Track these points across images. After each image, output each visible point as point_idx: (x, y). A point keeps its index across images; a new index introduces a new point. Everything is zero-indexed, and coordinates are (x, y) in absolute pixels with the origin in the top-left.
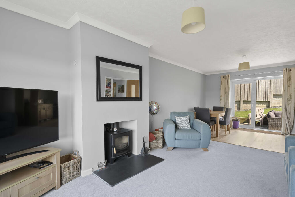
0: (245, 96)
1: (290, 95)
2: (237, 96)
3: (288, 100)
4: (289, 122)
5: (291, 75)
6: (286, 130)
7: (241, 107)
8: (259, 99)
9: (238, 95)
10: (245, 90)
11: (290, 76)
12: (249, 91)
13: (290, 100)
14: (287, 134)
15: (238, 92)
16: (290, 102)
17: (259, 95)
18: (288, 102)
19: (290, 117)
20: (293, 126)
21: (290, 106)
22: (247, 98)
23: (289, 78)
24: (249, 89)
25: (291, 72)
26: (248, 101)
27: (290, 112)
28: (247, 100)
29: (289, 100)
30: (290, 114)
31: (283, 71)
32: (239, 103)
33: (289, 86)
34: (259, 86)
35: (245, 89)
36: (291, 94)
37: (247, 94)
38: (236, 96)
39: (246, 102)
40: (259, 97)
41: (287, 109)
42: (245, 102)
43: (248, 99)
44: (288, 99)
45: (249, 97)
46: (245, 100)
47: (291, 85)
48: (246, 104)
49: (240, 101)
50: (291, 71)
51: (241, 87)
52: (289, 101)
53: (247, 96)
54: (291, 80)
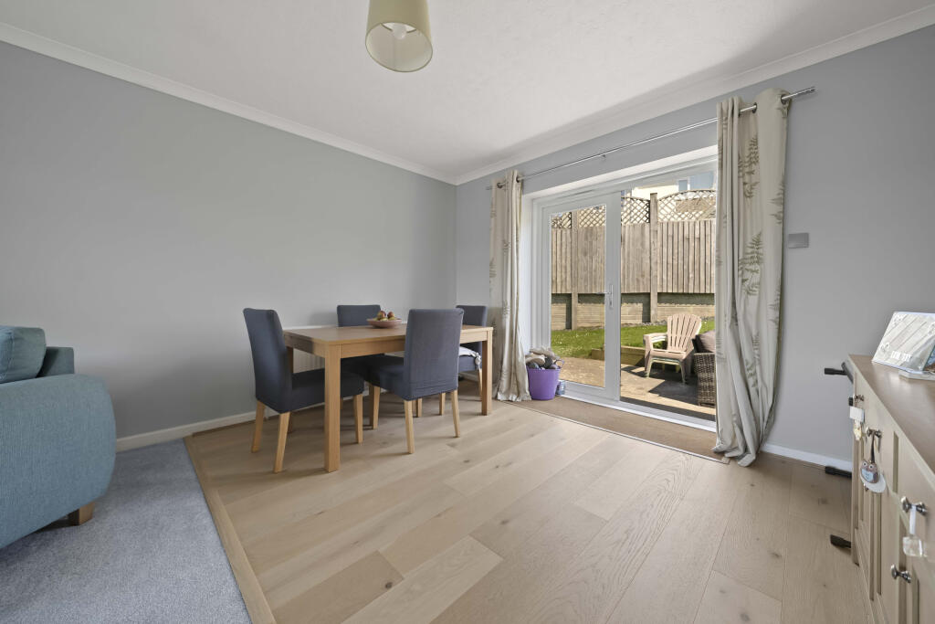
0: (665, 277)
1: (757, 242)
2: (640, 279)
3: (748, 266)
4: (752, 390)
5: (756, 136)
6: (738, 431)
7: (652, 312)
8: (708, 287)
9: (643, 276)
10: (665, 260)
11: (755, 142)
12: (675, 263)
13: (757, 267)
14: (743, 456)
15: (644, 265)
16: (755, 278)
17: (708, 274)
18: (743, 281)
19: (758, 360)
20: (773, 409)
21: (753, 300)
22: (670, 285)
23: (747, 153)
24: (675, 257)
25: (755, 119)
26: (672, 294)
27: (754, 333)
28: (670, 291)
29: (752, 267)
30: (755, 342)
31: (717, 119)
32: (647, 300)
33: (748, 195)
34: (708, 246)
35: (665, 255)
36: (760, 234)
37: (670, 274)
38: (638, 280)
39: (667, 297)
40: (708, 280)
41: (740, 317)
42: (663, 298)
43: (675, 286)
44: (742, 262)
45: (675, 280)
46: (665, 291)
47: (757, 186)
48: (668, 305)
49: (649, 294)
50: (754, 111)
51: (652, 251)
52: (748, 275)
53: (670, 278)
54: (756, 162)
